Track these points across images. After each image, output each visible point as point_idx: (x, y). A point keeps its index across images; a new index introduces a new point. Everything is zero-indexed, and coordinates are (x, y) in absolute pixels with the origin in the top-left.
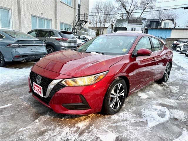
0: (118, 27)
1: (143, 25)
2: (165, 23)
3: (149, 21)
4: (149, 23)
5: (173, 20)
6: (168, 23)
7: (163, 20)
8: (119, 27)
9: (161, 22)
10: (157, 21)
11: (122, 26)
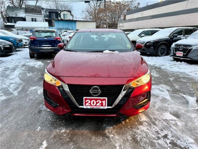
0: (11, 16)
1: (43, 16)
2: (63, 14)
3: (48, 11)
4: (48, 13)
5: (70, 11)
6: (67, 14)
7: (61, 11)
8: (13, 16)
9: (60, 13)
10: (56, 11)
11: (16, 15)
